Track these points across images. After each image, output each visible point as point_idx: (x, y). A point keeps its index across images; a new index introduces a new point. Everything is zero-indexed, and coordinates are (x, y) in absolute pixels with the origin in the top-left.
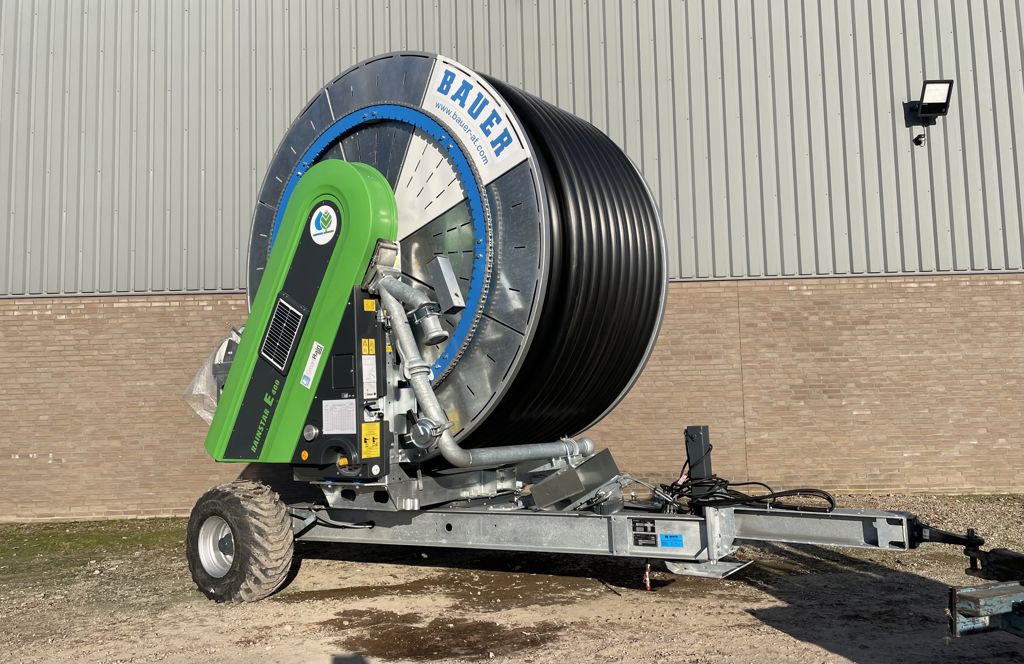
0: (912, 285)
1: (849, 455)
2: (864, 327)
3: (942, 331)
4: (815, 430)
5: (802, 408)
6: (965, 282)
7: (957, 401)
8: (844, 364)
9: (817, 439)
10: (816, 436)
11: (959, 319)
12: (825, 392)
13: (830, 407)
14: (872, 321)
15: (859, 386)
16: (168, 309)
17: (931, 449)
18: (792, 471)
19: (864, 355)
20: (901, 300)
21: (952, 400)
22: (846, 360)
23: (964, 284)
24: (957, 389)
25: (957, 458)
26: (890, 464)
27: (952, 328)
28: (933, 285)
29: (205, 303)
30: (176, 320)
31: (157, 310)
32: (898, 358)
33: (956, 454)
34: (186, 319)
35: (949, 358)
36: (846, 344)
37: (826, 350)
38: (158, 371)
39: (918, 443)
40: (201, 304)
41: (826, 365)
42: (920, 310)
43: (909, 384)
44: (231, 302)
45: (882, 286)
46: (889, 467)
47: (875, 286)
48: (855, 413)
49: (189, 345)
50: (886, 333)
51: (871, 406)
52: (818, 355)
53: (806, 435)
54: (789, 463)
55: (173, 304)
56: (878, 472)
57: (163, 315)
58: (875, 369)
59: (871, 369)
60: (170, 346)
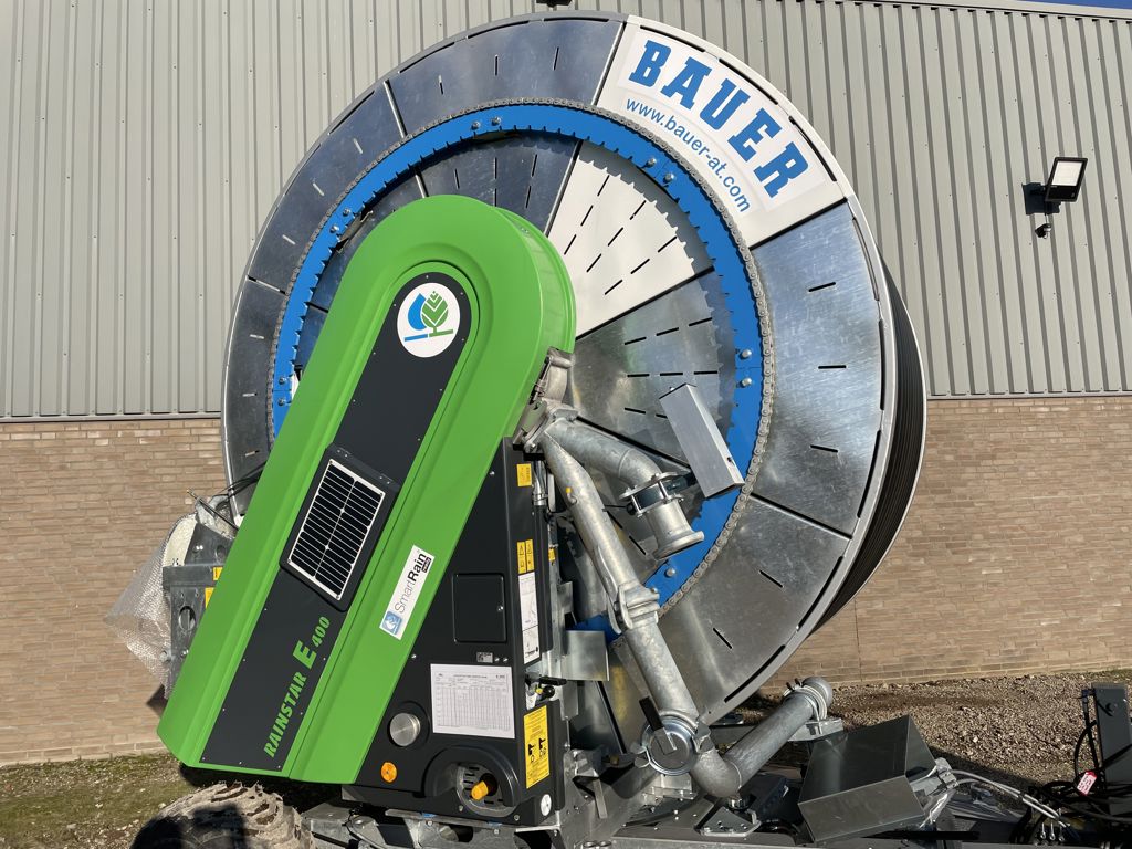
0: (1043, 409)
1: (979, 627)
2: (989, 462)
3: (1077, 466)
4: (938, 596)
5: (922, 568)
6: (1099, 405)
7: (1098, 553)
8: (969, 509)
9: (939, 608)
10: (940, 604)
11: (1095, 452)
12: (948, 546)
13: (957, 565)
14: (999, 455)
15: (987, 537)
16: (37, 444)
17: (1072, 615)
18: (913, 650)
19: (992, 497)
20: (1031, 429)
21: (1093, 552)
22: (972, 505)
23: (1098, 408)
24: (1096, 538)
25: (1099, 625)
26: (1027, 636)
27: (1087, 463)
28: (1066, 409)
29: (97, 435)
30: (51, 460)
31: (19, 445)
32: (1031, 501)
33: (1099, 620)
34: (67, 459)
35: (1086, 500)
36: (970, 484)
37: (948, 491)
38: (20, 539)
39: (1056, 608)
40: (91, 435)
41: (949, 511)
42: (1053, 441)
43: (1044, 534)
44: (138, 433)
45: (1008, 410)
46: (1024, 641)
47: (1001, 411)
48: (984, 572)
49: (71, 498)
50: (1016, 470)
51: (1003, 564)
52: (939, 498)
53: (928, 602)
54: (909, 640)
55: (45, 436)
56: (1013, 648)
57: (29, 454)
58: (1006, 515)
59: (1000, 515)
60: (42, 499)
